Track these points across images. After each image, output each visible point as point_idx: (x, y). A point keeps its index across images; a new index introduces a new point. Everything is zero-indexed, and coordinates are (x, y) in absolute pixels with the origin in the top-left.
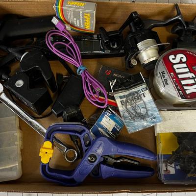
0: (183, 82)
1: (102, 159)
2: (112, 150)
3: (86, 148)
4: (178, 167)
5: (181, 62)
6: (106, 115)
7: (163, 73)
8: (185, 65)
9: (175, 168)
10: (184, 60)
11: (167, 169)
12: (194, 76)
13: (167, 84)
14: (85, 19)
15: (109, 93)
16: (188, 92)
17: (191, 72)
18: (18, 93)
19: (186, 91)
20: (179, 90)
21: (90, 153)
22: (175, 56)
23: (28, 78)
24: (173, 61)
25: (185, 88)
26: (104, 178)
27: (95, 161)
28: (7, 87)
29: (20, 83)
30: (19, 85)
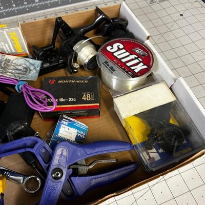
0: (128, 64)
1: (71, 171)
2: (79, 154)
3: (47, 165)
4: (161, 151)
5: (119, 49)
6: (62, 125)
7: (106, 62)
8: (124, 51)
9: (158, 152)
10: (121, 46)
11: (149, 156)
12: (137, 57)
13: (114, 70)
14: (13, 40)
15: (59, 100)
16: (136, 71)
17: (132, 55)
19: (135, 70)
20: (127, 72)
21: (52, 168)
22: (112, 46)
24: (112, 51)
25: (132, 68)
26: (81, 194)
27: (62, 176)
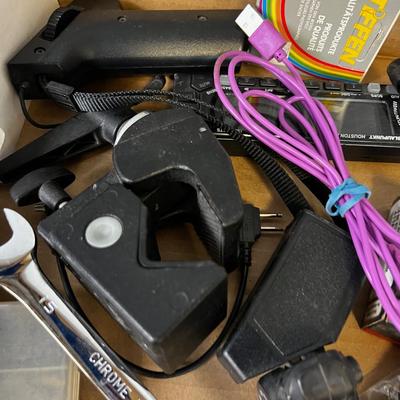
18: (97, 277)
23: (144, 208)
28: (51, 240)
29: (106, 231)
30: (99, 236)
